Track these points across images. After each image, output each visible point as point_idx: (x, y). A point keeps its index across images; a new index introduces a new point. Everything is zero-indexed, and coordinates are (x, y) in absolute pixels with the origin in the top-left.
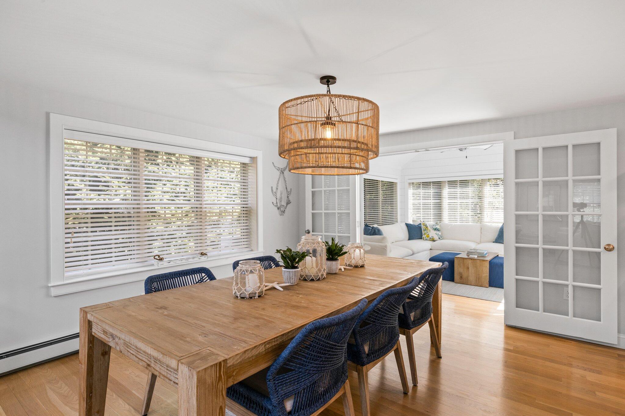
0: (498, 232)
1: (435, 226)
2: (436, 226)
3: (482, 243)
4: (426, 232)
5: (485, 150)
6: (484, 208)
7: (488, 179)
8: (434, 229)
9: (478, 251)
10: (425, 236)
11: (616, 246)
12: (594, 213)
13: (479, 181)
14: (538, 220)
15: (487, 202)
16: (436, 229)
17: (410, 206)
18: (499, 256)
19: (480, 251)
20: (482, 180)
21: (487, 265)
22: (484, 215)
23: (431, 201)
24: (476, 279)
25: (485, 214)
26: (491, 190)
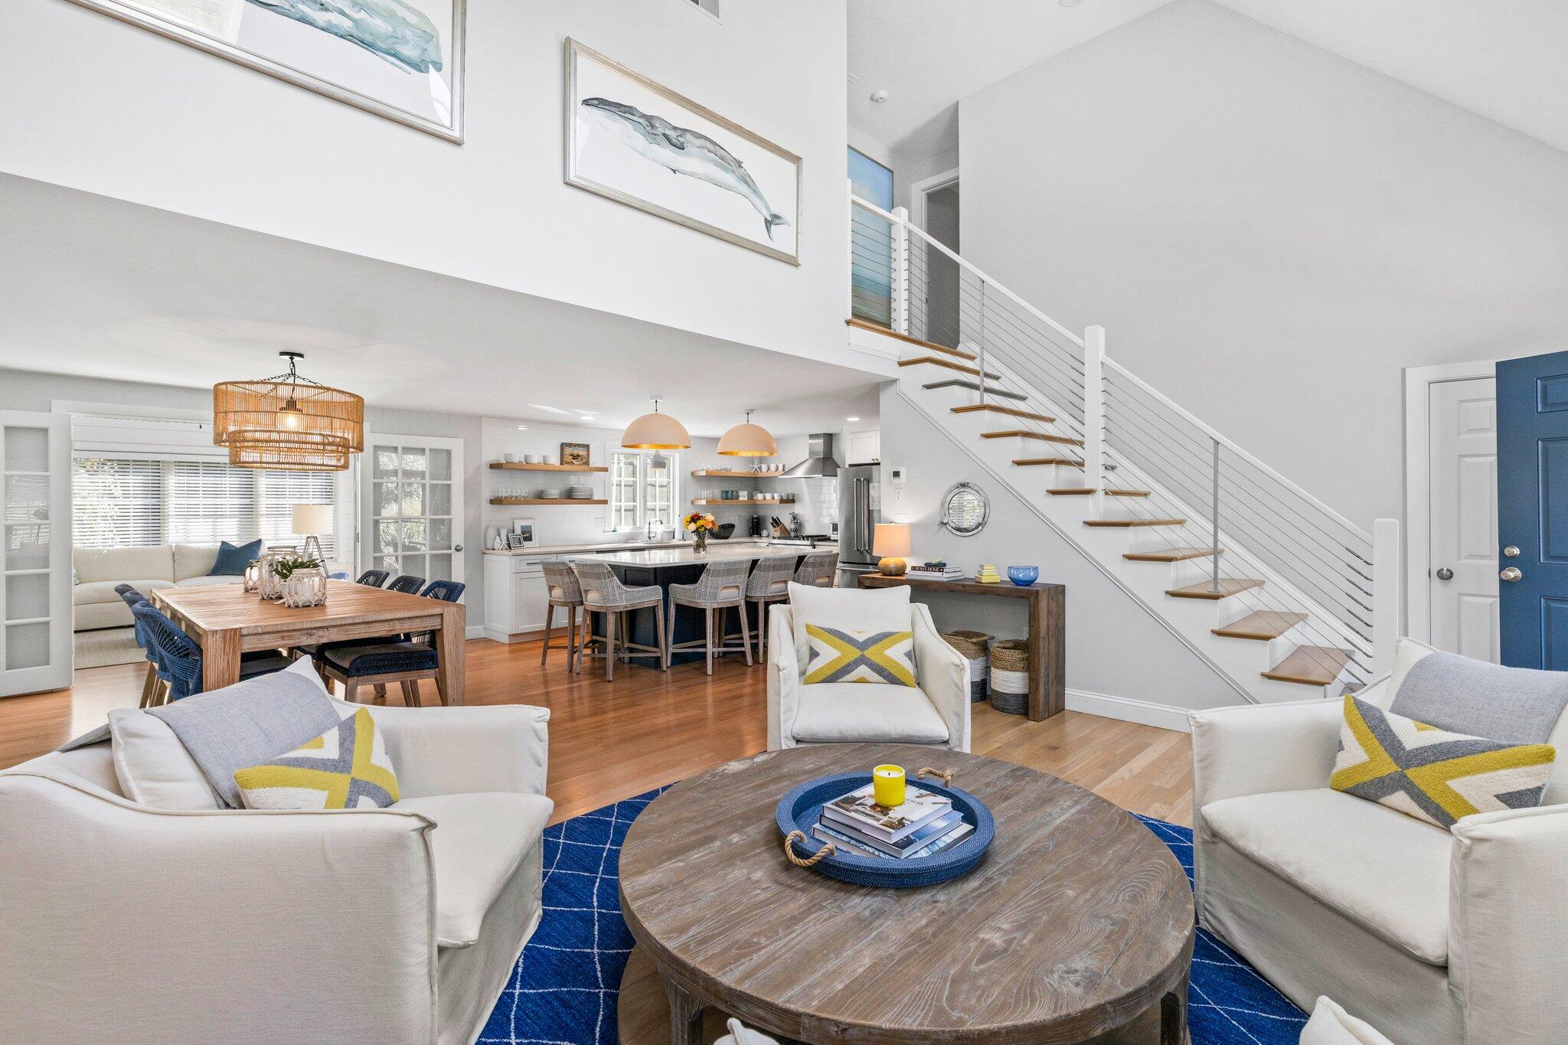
0: (215, 558)
6: (168, 516)
7: (174, 462)
11: (463, 546)
20: (157, 461)
22: (168, 530)
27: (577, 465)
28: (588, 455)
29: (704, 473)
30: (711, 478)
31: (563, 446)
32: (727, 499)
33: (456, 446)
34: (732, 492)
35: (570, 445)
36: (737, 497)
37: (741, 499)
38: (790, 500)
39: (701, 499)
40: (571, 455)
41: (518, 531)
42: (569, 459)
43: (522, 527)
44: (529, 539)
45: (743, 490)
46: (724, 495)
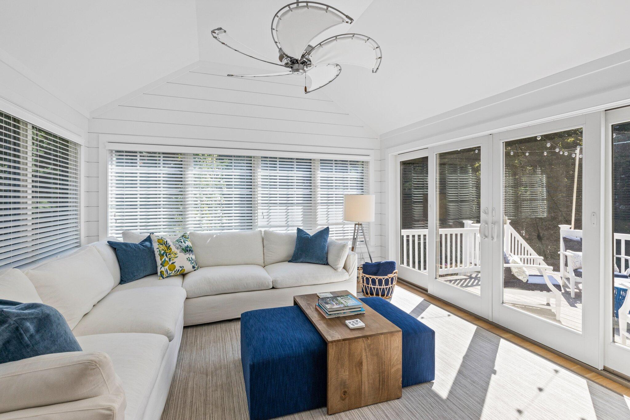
1: (183, 243)
2: (185, 243)
4: (167, 259)
6: (257, 204)
8: (183, 249)
10: (167, 267)
16: (187, 250)
17: (112, 201)
21: (400, 342)
23: (160, 191)
25: (258, 214)
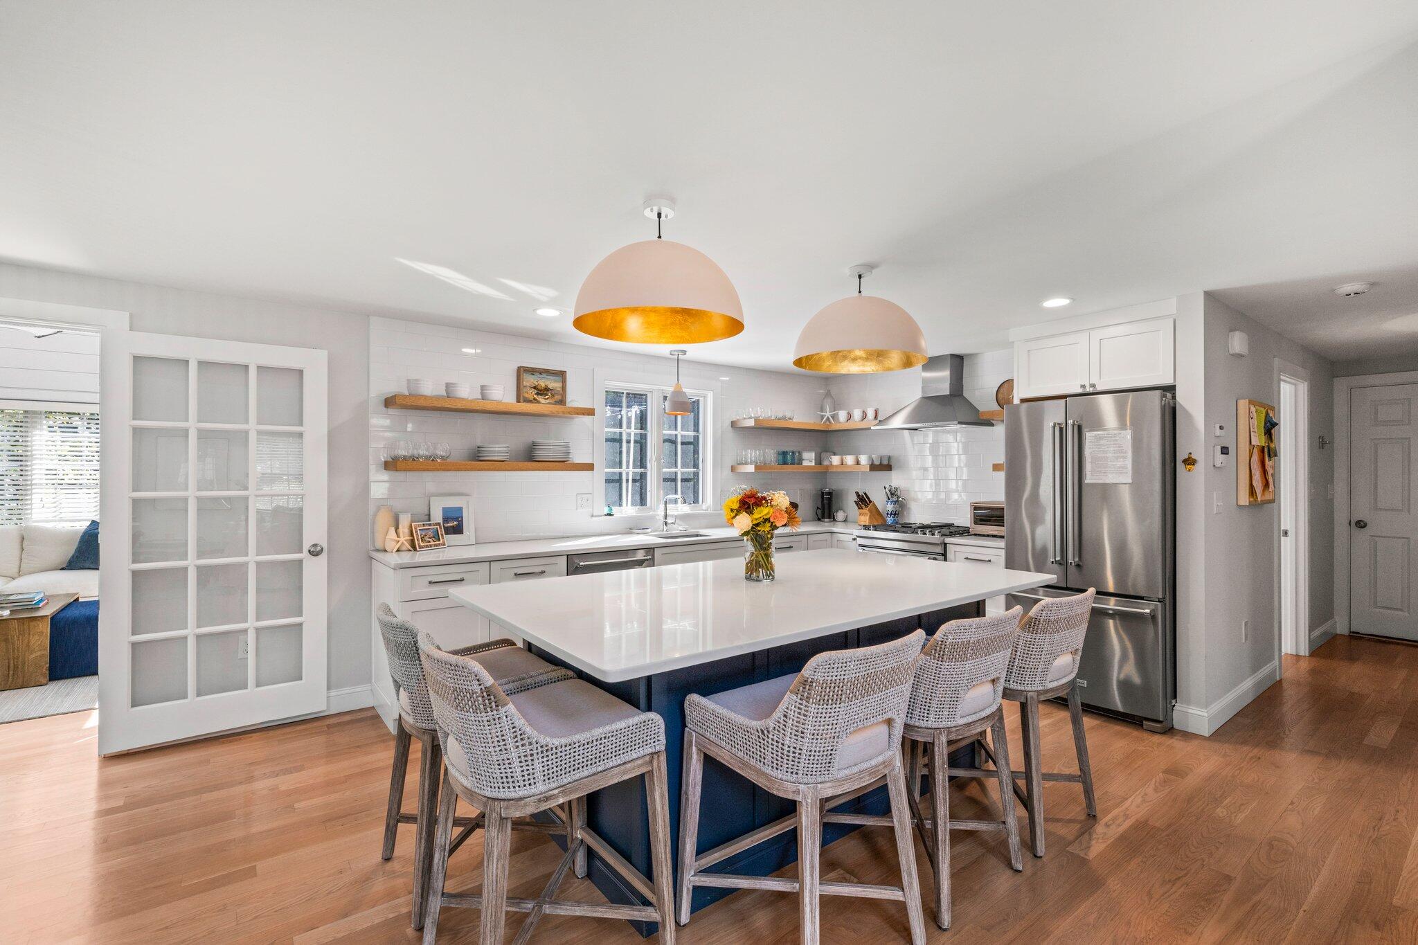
0: (77, 543)
3: (26, 575)
5: (39, 337)
6: (31, 485)
7: (46, 412)
9: (11, 598)
11: (325, 546)
12: (291, 492)
13: (12, 415)
14: (186, 511)
15: (41, 469)
18: (80, 600)
19: (21, 597)
20: (26, 412)
21: (46, 628)
22: (31, 504)
24: (6, 672)
25: (33, 501)
26: (52, 439)
27: (544, 405)
28: (564, 388)
29: (751, 423)
30: (763, 430)
31: (521, 372)
32: (785, 463)
33: (315, 364)
34: (793, 453)
35: (533, 371)
36: (800, 462)
37: (805, 463)
38: (883, 466)
39: (746, 463)
40: (535, 388)
41: (437, 517)
42: (531, 394)
43: (444, 509)
44: (458, 530)
45: (810, 451)
46: (781, 457)
